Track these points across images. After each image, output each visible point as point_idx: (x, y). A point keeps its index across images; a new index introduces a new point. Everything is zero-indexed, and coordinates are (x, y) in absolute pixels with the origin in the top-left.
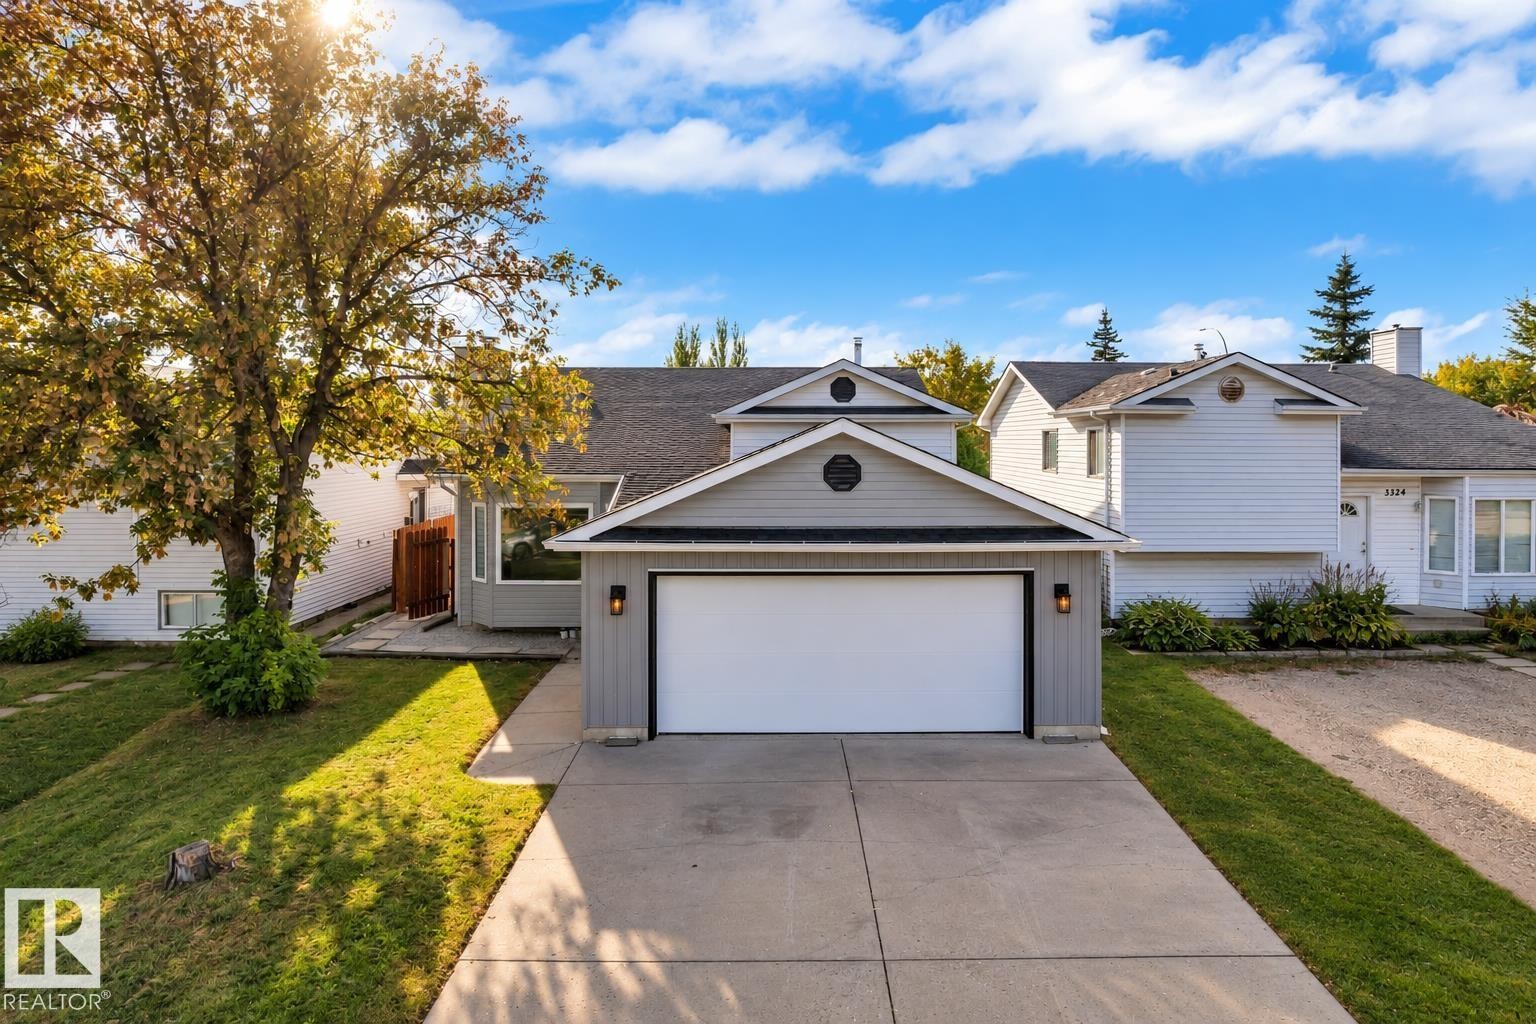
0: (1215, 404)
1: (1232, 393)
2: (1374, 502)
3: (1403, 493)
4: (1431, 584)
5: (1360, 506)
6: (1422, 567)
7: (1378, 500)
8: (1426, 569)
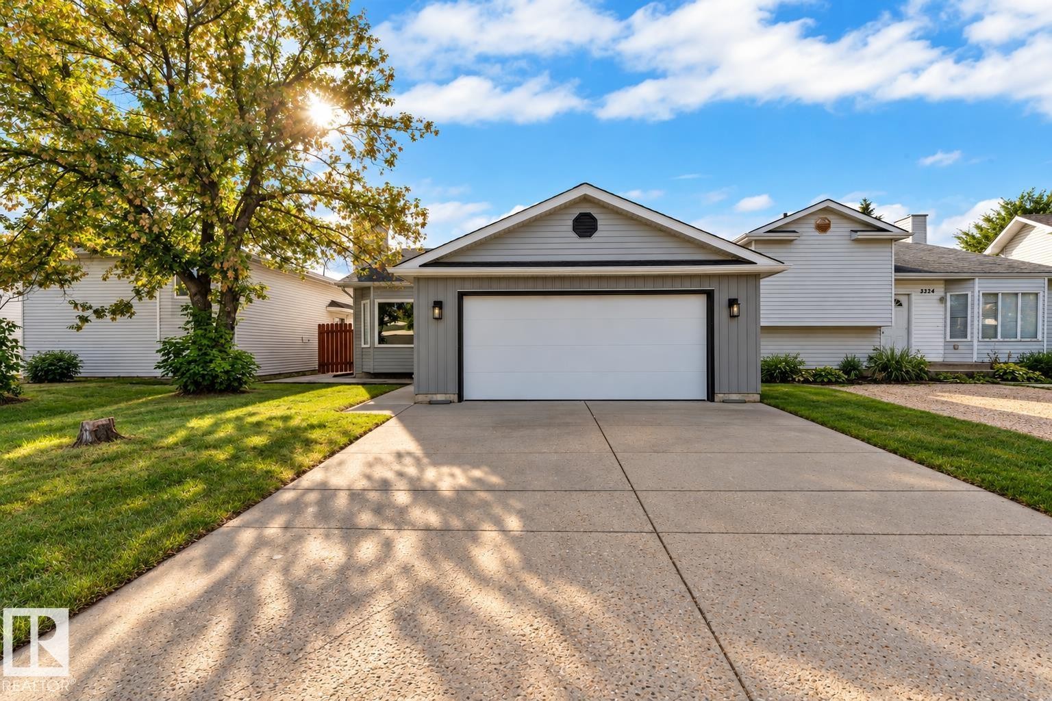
0: (813, 234)
1: (823, 228)
2: (913, 297)
3: (933, 291)
4: (952, 347)
5: (903, 300)
6: (945, 338)
7: (916, 297)
8: (948, 339)
